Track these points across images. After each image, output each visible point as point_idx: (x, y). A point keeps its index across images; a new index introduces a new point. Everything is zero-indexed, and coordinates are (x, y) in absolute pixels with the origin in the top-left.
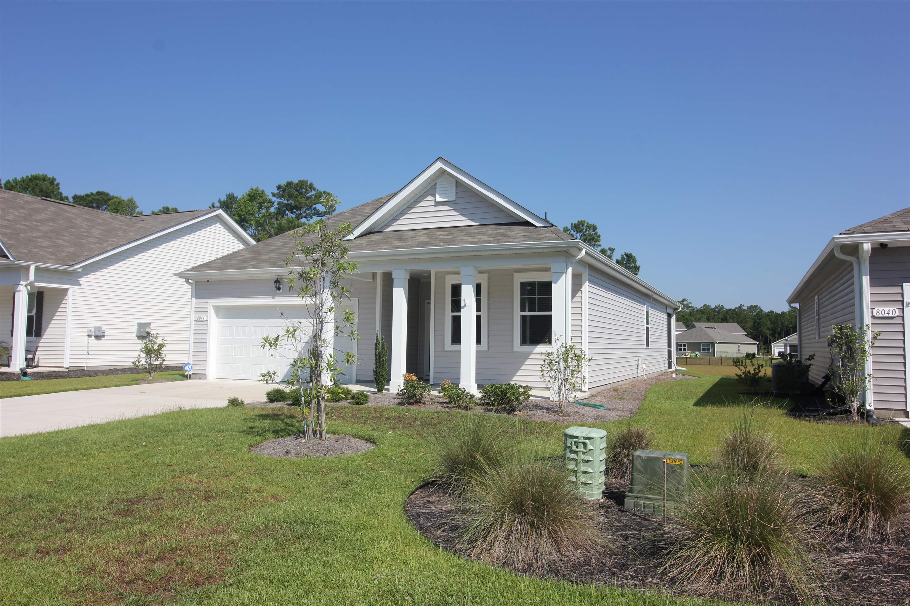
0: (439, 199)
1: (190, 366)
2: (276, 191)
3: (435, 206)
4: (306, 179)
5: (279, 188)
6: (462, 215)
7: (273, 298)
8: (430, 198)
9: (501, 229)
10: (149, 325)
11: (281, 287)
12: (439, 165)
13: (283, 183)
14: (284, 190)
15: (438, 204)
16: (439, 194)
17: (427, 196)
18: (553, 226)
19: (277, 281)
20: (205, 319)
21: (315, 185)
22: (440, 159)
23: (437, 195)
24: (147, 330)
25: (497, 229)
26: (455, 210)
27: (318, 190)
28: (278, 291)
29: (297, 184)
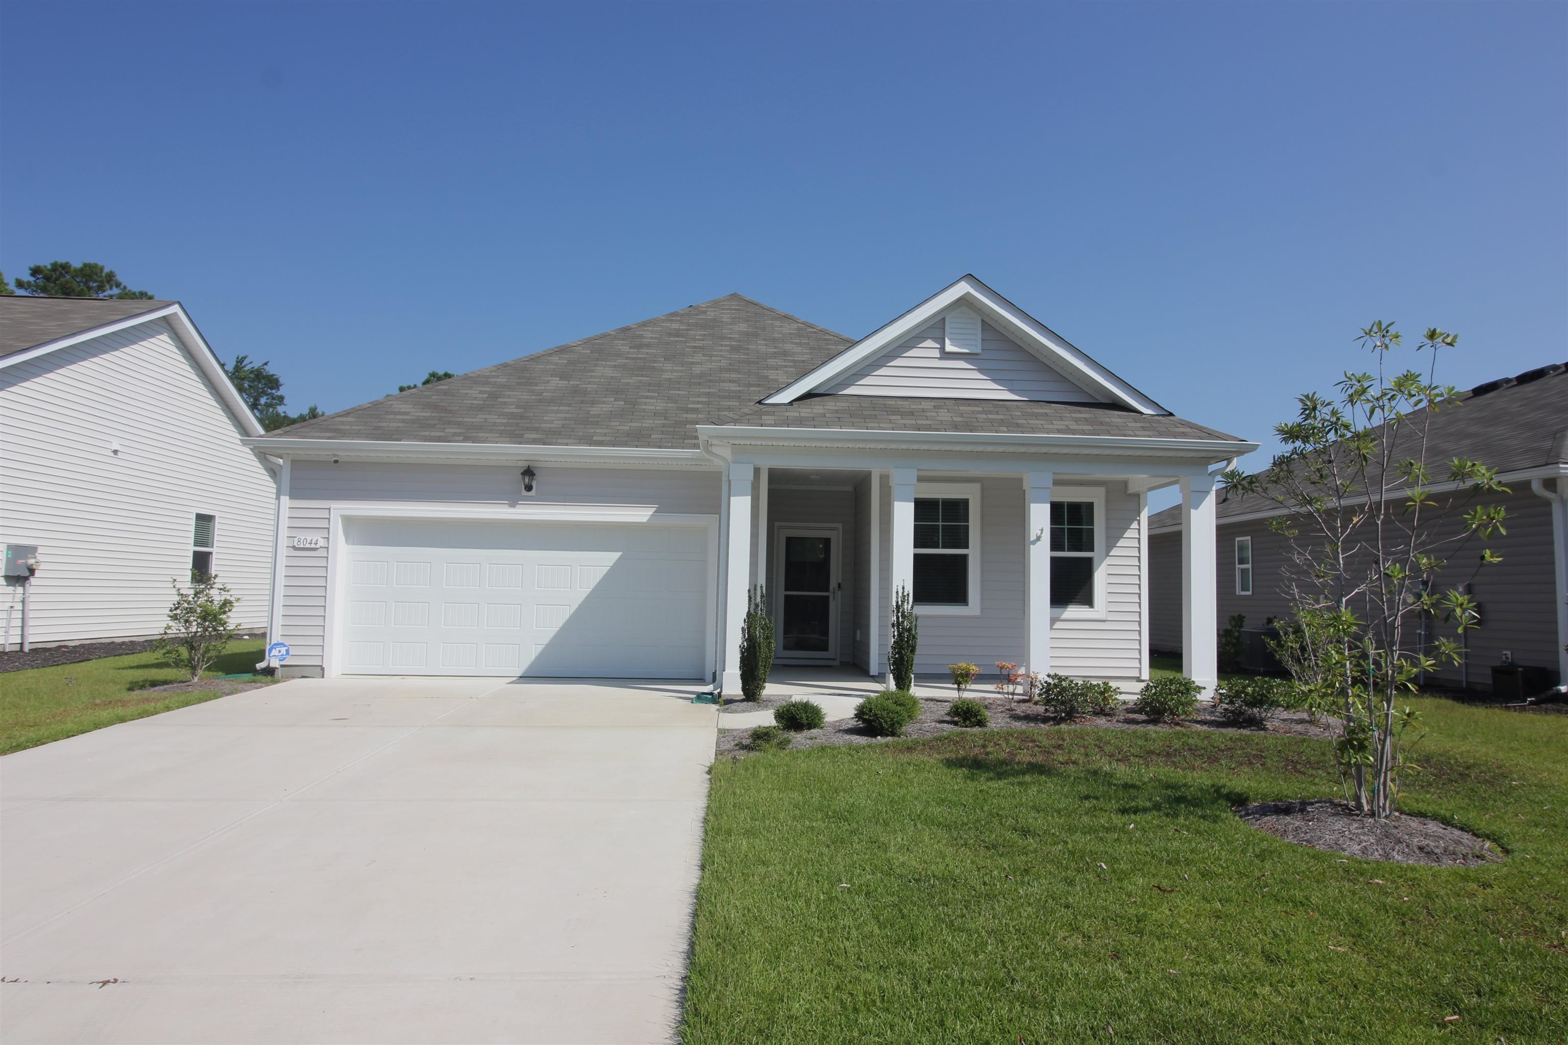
0: (949, 347)
1: (283, 650)
2: (27, 277)
3: (940, 359)
4: (100, 264)
5: (35, 271)
6: (994, 380)
7: (513, 504)
8: (929, 343)
9: (1080, 412)
10: (32, 550)
11: (534, 484)
12: (963, 288)
13: (46, 262)
14: (47, 278)
15: (946, 355)
16: (950, 339)
17: (924, 339)
18: (1171, 414)
19: (529, 472)
20: (321, 543)
21: (120, 277)
22: (970, 277)
23: (947, 341)
24: (31, 561)
25: (1075, 412)
26: (980, 370)
27: (125, 288)
28: (525, 493)
29: (81, 270)
